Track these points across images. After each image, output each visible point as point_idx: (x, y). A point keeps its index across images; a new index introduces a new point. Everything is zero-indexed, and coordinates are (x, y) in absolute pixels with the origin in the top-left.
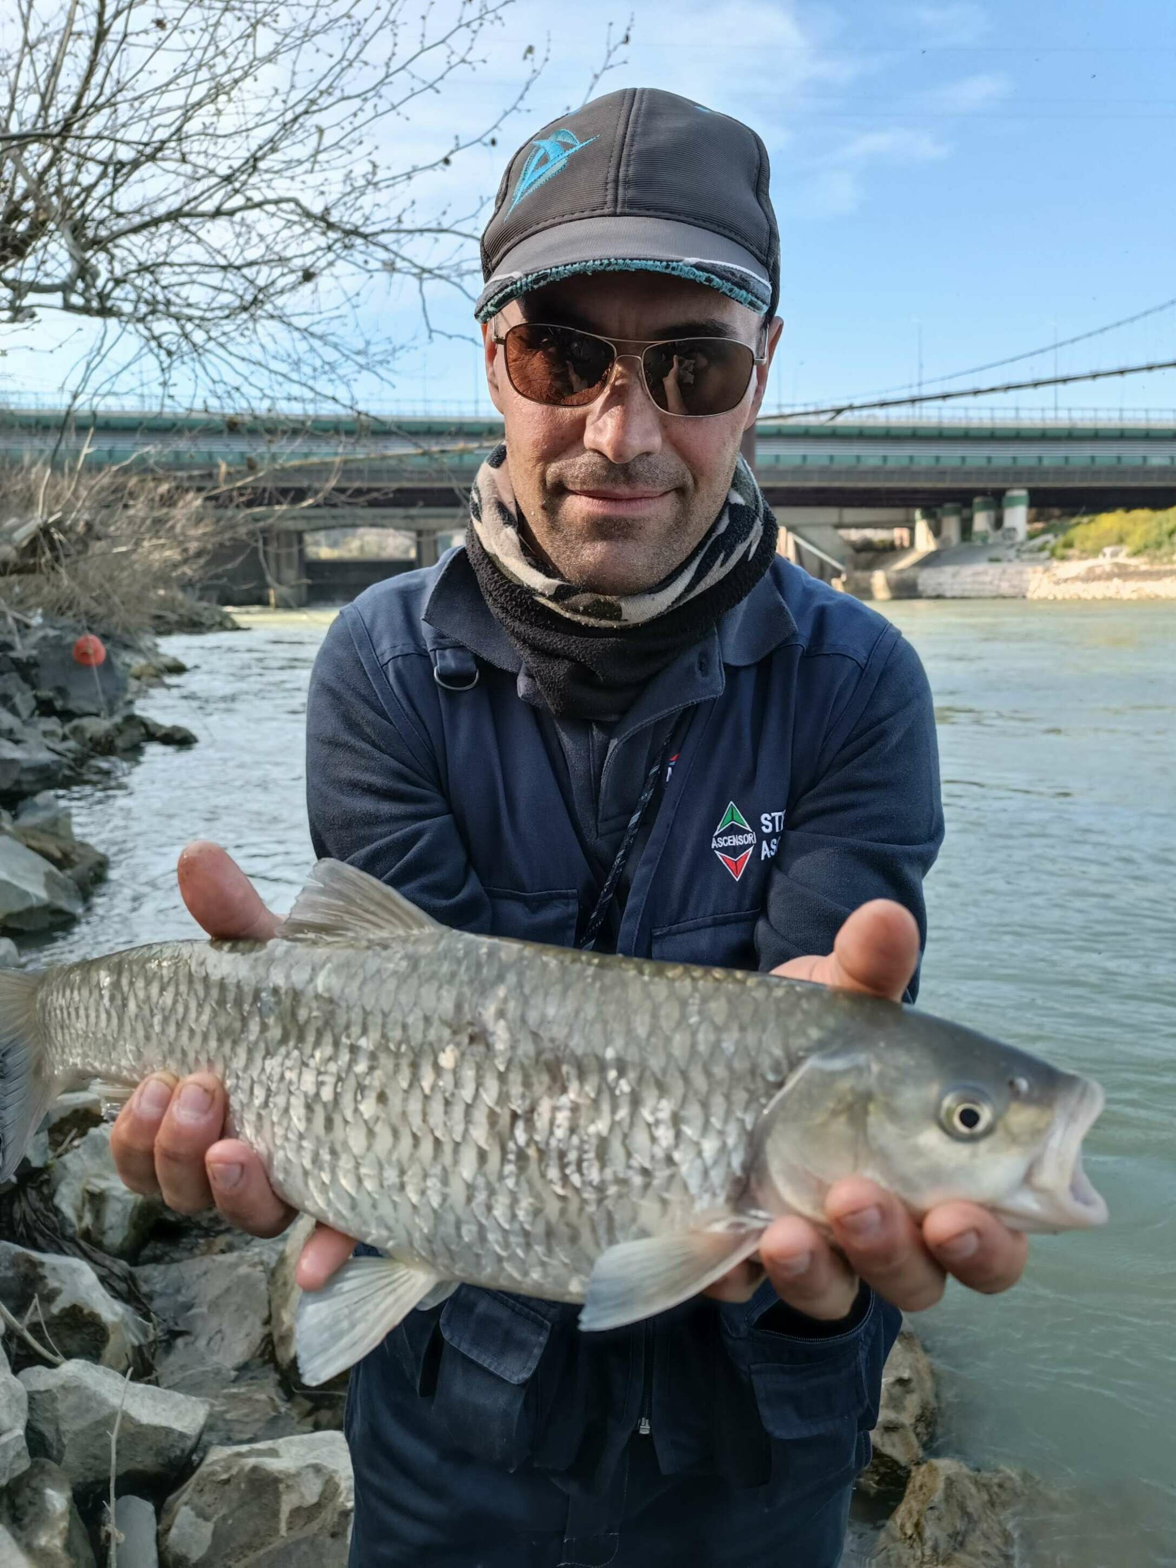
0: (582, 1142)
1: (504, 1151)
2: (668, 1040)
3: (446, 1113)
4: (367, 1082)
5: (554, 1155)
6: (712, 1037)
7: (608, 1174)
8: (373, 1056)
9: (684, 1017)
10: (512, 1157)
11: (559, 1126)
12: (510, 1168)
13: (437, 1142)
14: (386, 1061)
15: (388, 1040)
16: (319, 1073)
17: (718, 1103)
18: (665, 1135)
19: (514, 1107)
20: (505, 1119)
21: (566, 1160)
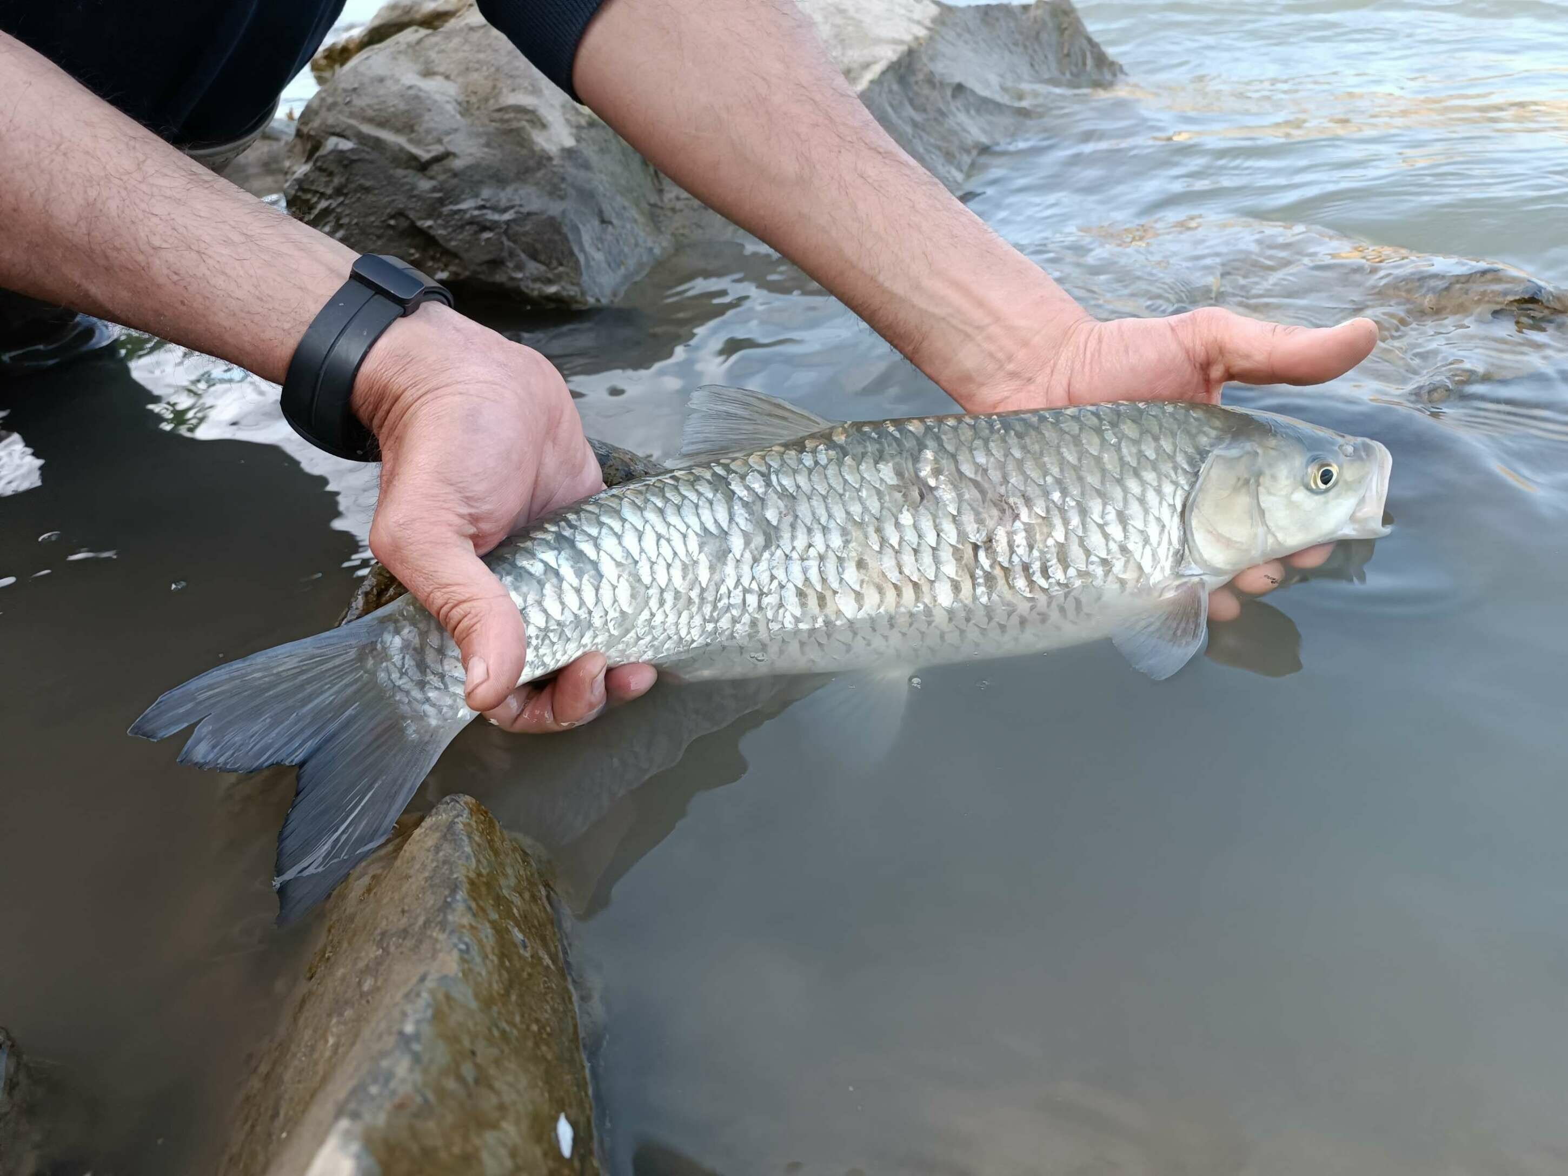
0: (1043, 553)
1: (973, 577)
2: (1098, 460)
3: (916, 560)
4: (845, 555)
5: (1018, 569)
6: (1134, 450)
7: (1072, 572)
8: (844, 532)
9: (1103, 441)
10: (981, 581)
11: (1018, 546)
12: (981, 590)
13: (916, 585)
14: (856, 533)
15: (852, 516)
16: (802, 559)
17: (1151, 497)
18: (1115, 530)
19: (973, 540)
20: (969, 551)
21: (1031, 571)
